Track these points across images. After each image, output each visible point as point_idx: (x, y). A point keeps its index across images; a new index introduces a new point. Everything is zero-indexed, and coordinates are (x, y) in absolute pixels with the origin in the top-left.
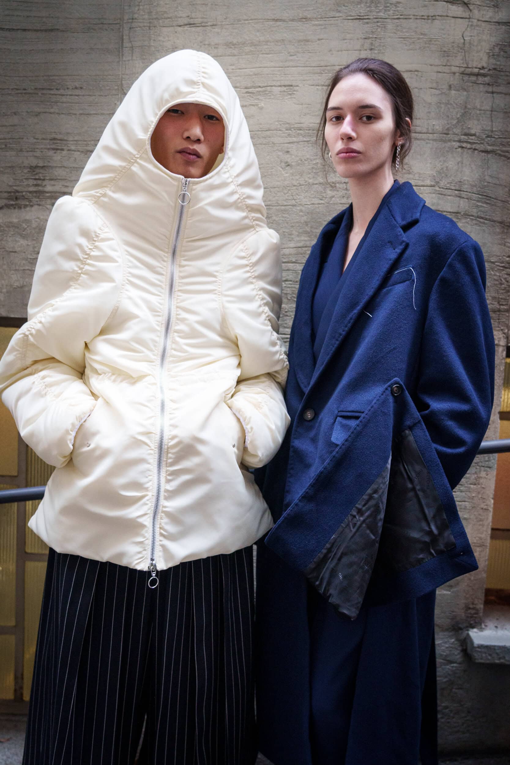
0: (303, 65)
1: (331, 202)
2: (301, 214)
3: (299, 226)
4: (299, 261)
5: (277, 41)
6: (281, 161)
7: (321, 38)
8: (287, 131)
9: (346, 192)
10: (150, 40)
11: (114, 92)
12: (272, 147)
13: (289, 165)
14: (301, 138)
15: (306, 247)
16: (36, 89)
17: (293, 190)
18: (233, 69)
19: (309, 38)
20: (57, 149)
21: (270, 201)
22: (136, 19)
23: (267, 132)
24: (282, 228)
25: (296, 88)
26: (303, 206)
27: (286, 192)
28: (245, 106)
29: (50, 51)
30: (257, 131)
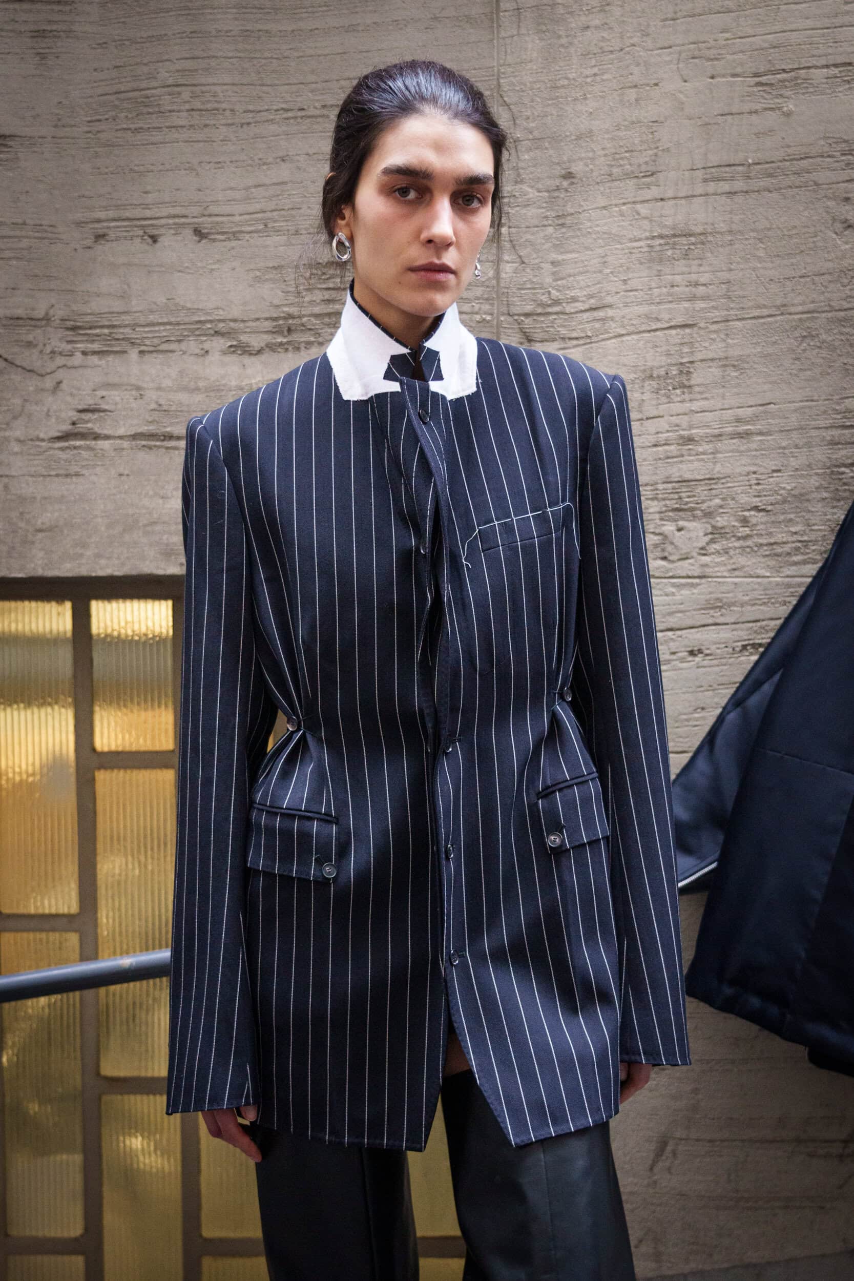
6: (834, 220)
8: (843, 158)
12: (814, 191)
13: (849, 226)
16: (324, 106)
18: (727, 39)
21: (813, 302)
23: (802, 162)
24: (840, 355)
27: (845, 281)
28: (756, 112)
29: (351, 29)
30: (781, 161)
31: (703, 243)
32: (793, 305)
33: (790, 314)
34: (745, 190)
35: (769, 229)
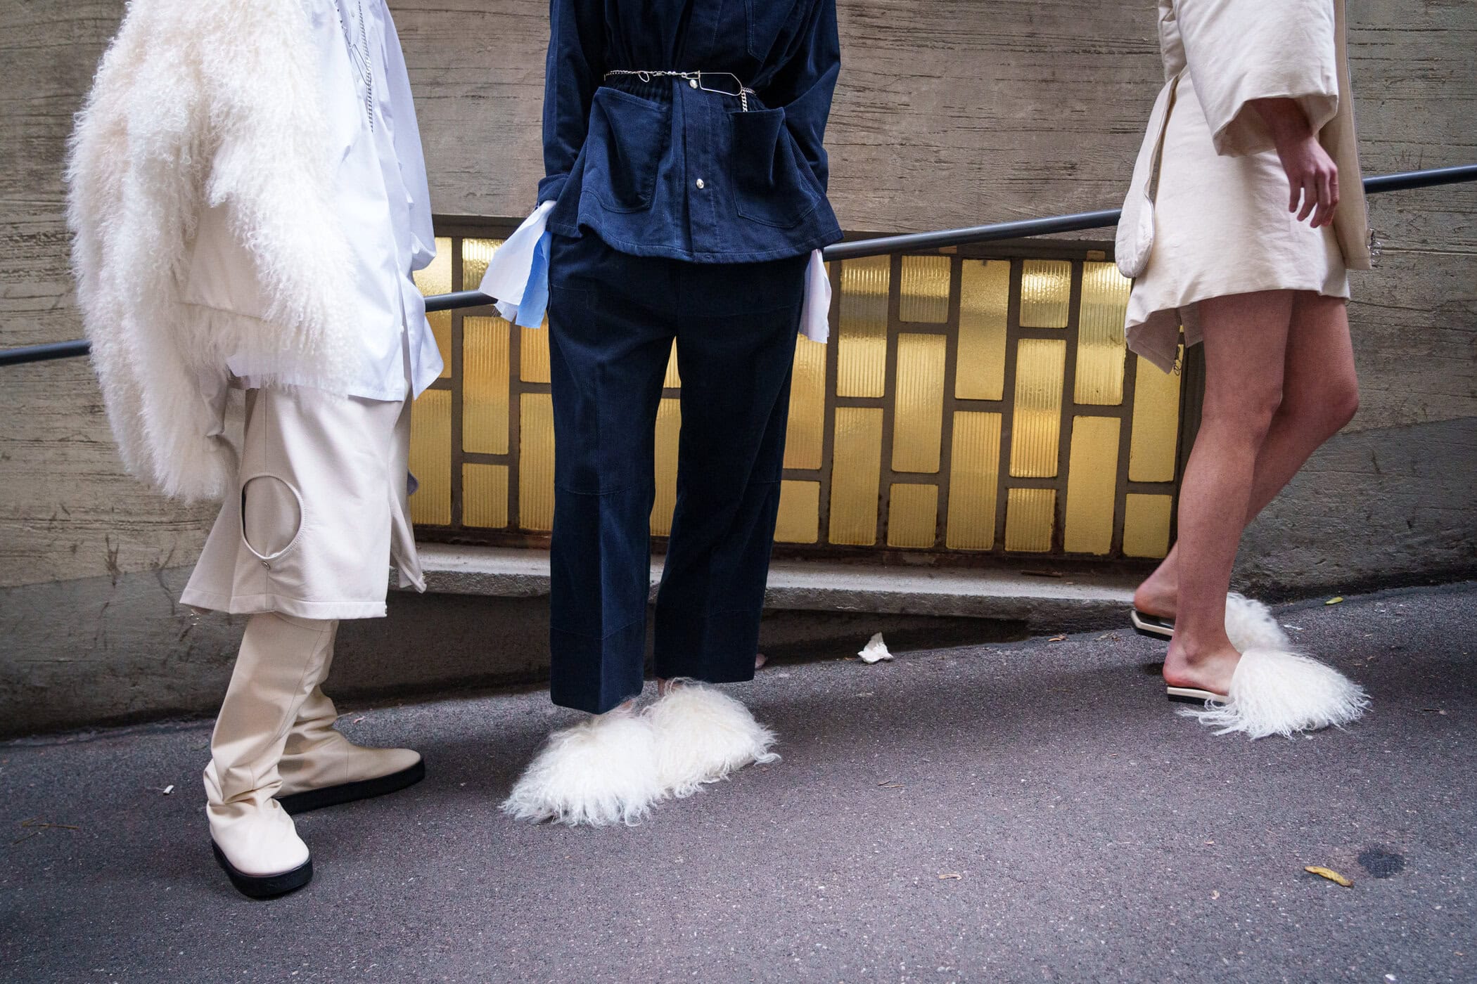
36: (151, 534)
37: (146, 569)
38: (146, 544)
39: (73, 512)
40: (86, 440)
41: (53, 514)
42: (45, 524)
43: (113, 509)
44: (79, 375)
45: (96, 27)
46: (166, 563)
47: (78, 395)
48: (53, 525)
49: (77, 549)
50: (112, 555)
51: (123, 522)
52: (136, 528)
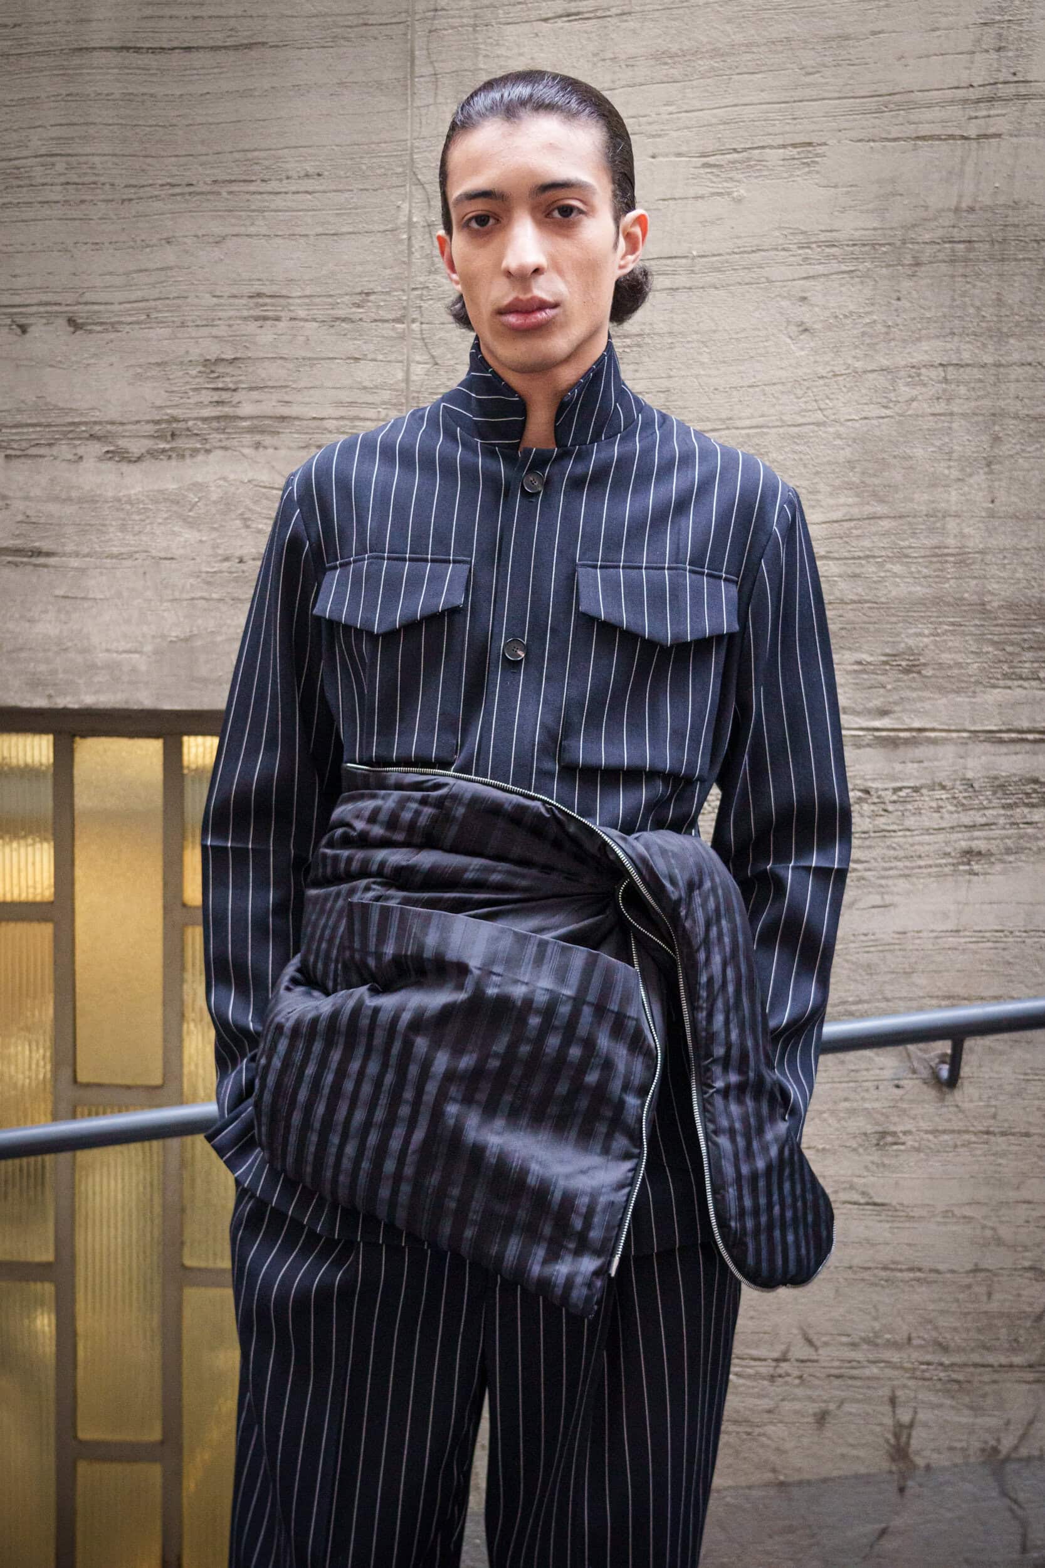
0: (836, 95)
1: (910, 412)
2: (838, 442)
3: (834, 472)
4: (836, 555)
5: (773, 43)
6: (788, 322)
7: (879, 29)
8: (800, 252)
9: (944, 386)
10: (477, 56)
11: (395, 181)
12: (766, 288)
13: (806, 330)
14: (835, 266)
15: (850, 520)
16: (215, 182)
17: (817, 387)
18: (671, 113)
19: (851, 30)
20: (265, 318)
21: (762, 416)
22: (443, 9)
23: (754, 255)
24: (791, 477)
25: (820, 150)
26: (842, 425)
27: (799, 392)
28: (702, 197)
29: (246, 94)
30: (728, 254)
31: (639, 346)
32: (740, 418)
33: (737, 428)
34: (688, 285)
35: (715, 331)
36: (987, 1388)
37: (972, 1460)
38: (975, 1409)
39: (826, 1344)
40: (862, 1201)
41: (783, 1347)
42: (764, 1369)
43: (910, 1339)
44: (857, 1071)
45: (946, 380)
46: (1016, 1448)
47: (852, 1112)
48: (780, 1371)
49: (829, 1419)
50: (902, 1431)
51: (928, 1364)
52: (954, 1376)
